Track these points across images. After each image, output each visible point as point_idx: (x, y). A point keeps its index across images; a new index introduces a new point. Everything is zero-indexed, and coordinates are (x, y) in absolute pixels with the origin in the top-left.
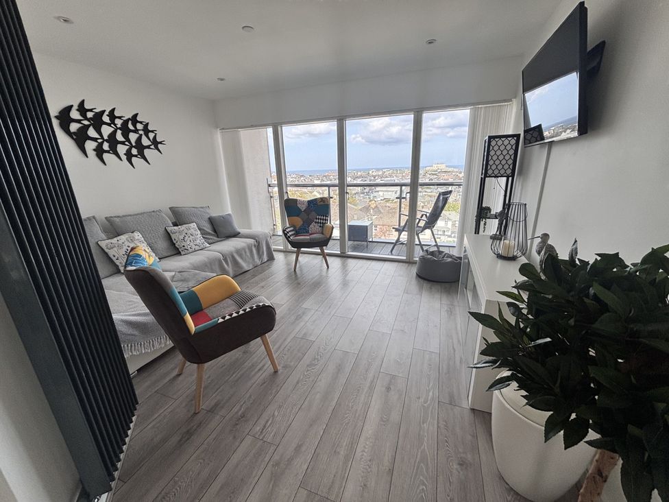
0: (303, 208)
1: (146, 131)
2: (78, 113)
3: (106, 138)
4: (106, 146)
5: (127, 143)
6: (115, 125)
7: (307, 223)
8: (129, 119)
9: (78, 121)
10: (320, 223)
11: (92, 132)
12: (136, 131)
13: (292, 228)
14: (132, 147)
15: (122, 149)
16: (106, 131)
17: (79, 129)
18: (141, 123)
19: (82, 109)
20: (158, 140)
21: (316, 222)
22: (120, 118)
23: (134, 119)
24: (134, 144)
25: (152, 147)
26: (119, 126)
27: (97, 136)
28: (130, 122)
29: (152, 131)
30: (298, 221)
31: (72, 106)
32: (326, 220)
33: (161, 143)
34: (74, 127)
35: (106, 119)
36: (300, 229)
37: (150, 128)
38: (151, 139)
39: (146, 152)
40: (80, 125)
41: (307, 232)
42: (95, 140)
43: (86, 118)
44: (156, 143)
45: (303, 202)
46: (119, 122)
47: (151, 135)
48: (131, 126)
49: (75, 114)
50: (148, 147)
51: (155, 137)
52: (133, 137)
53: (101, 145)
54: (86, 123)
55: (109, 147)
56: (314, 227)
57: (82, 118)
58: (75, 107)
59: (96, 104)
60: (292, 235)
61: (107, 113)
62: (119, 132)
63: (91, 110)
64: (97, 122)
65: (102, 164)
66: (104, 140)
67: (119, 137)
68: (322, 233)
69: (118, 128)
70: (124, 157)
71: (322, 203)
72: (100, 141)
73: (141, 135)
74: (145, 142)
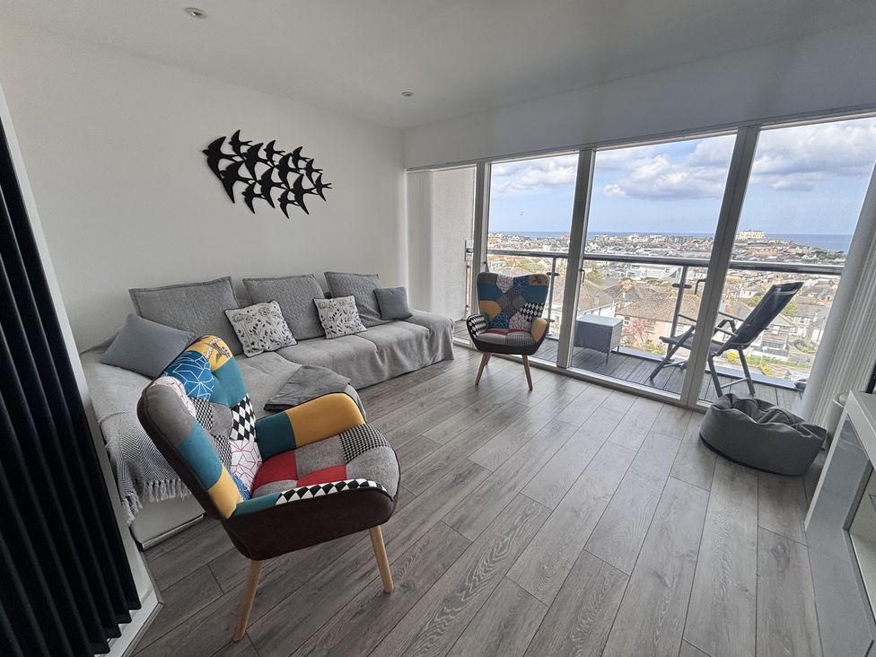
0: (505, 288)
1: (310, 170)
2: (231, 147)
3: (259, 178)
4: (258, 189)
5: (283, 185)
6: (272, 162)
7: (509, 312)
8: (290, 155)
9: (229, 157)
10: (529, 315)
11: (243, 172)
12: (296, 170)
13: (482, 319)
14: (289, 190)
15: (276, 193)
16: (261, 169)
17: (229, 168)
18: (304, 159)
19: (236, 143)
20: (323, 182)
21: (522, 313)
22: (279, 153)
23: (296, 155)
24: (291, 187)
25: (314, 191)
26: (276, 163)
27: (250, 176)
28: (291, 158)
29: (317, 171)
30: (494, 308)
31: (223, 139)
32: (538, 311)
33: (326, 186)
34: (223, 164)
35: (262, 154)
36: (495, 320)
37: (315, 166)
38: (314, 180)
39: (306, 197)
40: (230, 162)
41: (506, 326)
42: (245, 180)
43: (239, 154)
44: (319, 186)
45: (505, 280)
46: (277, 158)
47: (315, 176)
48: (291, 164)
49: (227, 149)
50: (309, 191)
51: (319, 178)
52: (292, 178)
53: (252, 187)
54: (238, 159)
55: (262, 190)
56: (518, 320)
57: (234, 153)
58: (228, 139)
59: (250, 136)
60: (480, 329)
61: (264, 147)
62: (276, 171)
63: (246, 144)
64: (251, 158)
65: (250, 211)
66: (256, 181)
67: (275, 178)
68: (530, 332)
69: (275, 166)
70: (277, 204)
71: (536, 283)
72: (251, 182)
73: (303, 175)
74: (306, 184)
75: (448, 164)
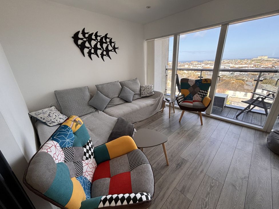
0: (191, 84)
1: (111, 42)
2: (82, 35)
3: (93, 47)
4: (93, 51)
5: (102, 49)
6: (97, 40)
7: (193, 94)
8: (103, 37)
9: (82, 39)
10: (202, 95)
11: (87, 44)
12: (106, 43)
13: (182, 97)
14: (104, 50)
15: (99, 52)
16: (93, 43)
17: (82, 43)
18: (109, 38)
19: (84, 33)
20: (116, 47)
21: (199, 94)
22: (99, 36)
23: (106, 37)
24: (105, 49)
25: (113, 50)
26: (99, 40)
27: (89, 46)
28: (104, 38)
29: (113, 42)
30: (187, 92)
31: (79, 32)
32: (206, 93)
33: (117, 48)
34: (80, 42)
35: (93, 37)
36: (187, 97)
37: (113, 41)
38: (113, 46)
39: (110, 53)
40: (82, 41)
41: (192, 99)
42: (88, 48)
43: (85, 38)
44: (114, 48)
45: (192, 81)
46: (99, 38)
47: (113, 44)
48: (104, 41)
49: (80, 36)
50: (111, 51)
51: (114, 45)
52: (105, 46)
53: (90, 50)
54: (85, 40)
55: (94, 51)
56: (197, 97)
57: (83, 38)
58: (81, 32)
59: (90, 30)
60: (181, 101)
61: (94, 34)
62: (99, 43)
63: (87, 33)
64: (90, 39)
65: (91, 60)
66: (92, 48)
67: (99, 46)
68: (202, 102)
69: (98, 42)
70: (100, 56)
71: (205, 82)
72: (90, 48)
73: (108, 45)
74: (110, 48)
75: (162, 37)
